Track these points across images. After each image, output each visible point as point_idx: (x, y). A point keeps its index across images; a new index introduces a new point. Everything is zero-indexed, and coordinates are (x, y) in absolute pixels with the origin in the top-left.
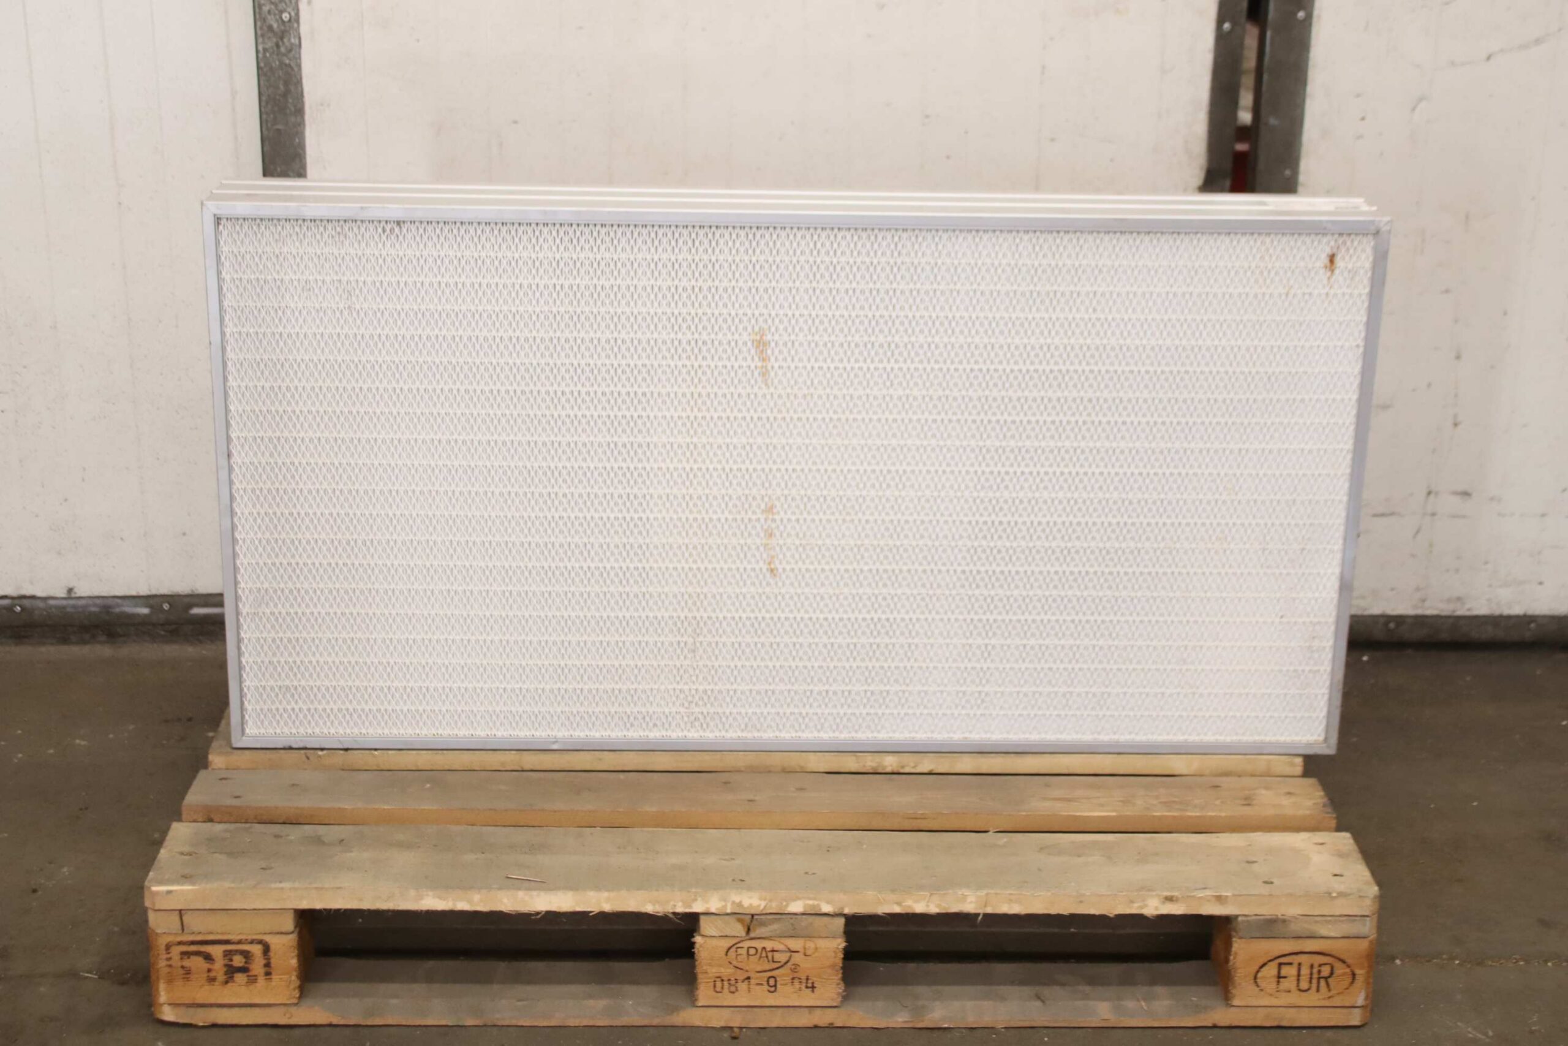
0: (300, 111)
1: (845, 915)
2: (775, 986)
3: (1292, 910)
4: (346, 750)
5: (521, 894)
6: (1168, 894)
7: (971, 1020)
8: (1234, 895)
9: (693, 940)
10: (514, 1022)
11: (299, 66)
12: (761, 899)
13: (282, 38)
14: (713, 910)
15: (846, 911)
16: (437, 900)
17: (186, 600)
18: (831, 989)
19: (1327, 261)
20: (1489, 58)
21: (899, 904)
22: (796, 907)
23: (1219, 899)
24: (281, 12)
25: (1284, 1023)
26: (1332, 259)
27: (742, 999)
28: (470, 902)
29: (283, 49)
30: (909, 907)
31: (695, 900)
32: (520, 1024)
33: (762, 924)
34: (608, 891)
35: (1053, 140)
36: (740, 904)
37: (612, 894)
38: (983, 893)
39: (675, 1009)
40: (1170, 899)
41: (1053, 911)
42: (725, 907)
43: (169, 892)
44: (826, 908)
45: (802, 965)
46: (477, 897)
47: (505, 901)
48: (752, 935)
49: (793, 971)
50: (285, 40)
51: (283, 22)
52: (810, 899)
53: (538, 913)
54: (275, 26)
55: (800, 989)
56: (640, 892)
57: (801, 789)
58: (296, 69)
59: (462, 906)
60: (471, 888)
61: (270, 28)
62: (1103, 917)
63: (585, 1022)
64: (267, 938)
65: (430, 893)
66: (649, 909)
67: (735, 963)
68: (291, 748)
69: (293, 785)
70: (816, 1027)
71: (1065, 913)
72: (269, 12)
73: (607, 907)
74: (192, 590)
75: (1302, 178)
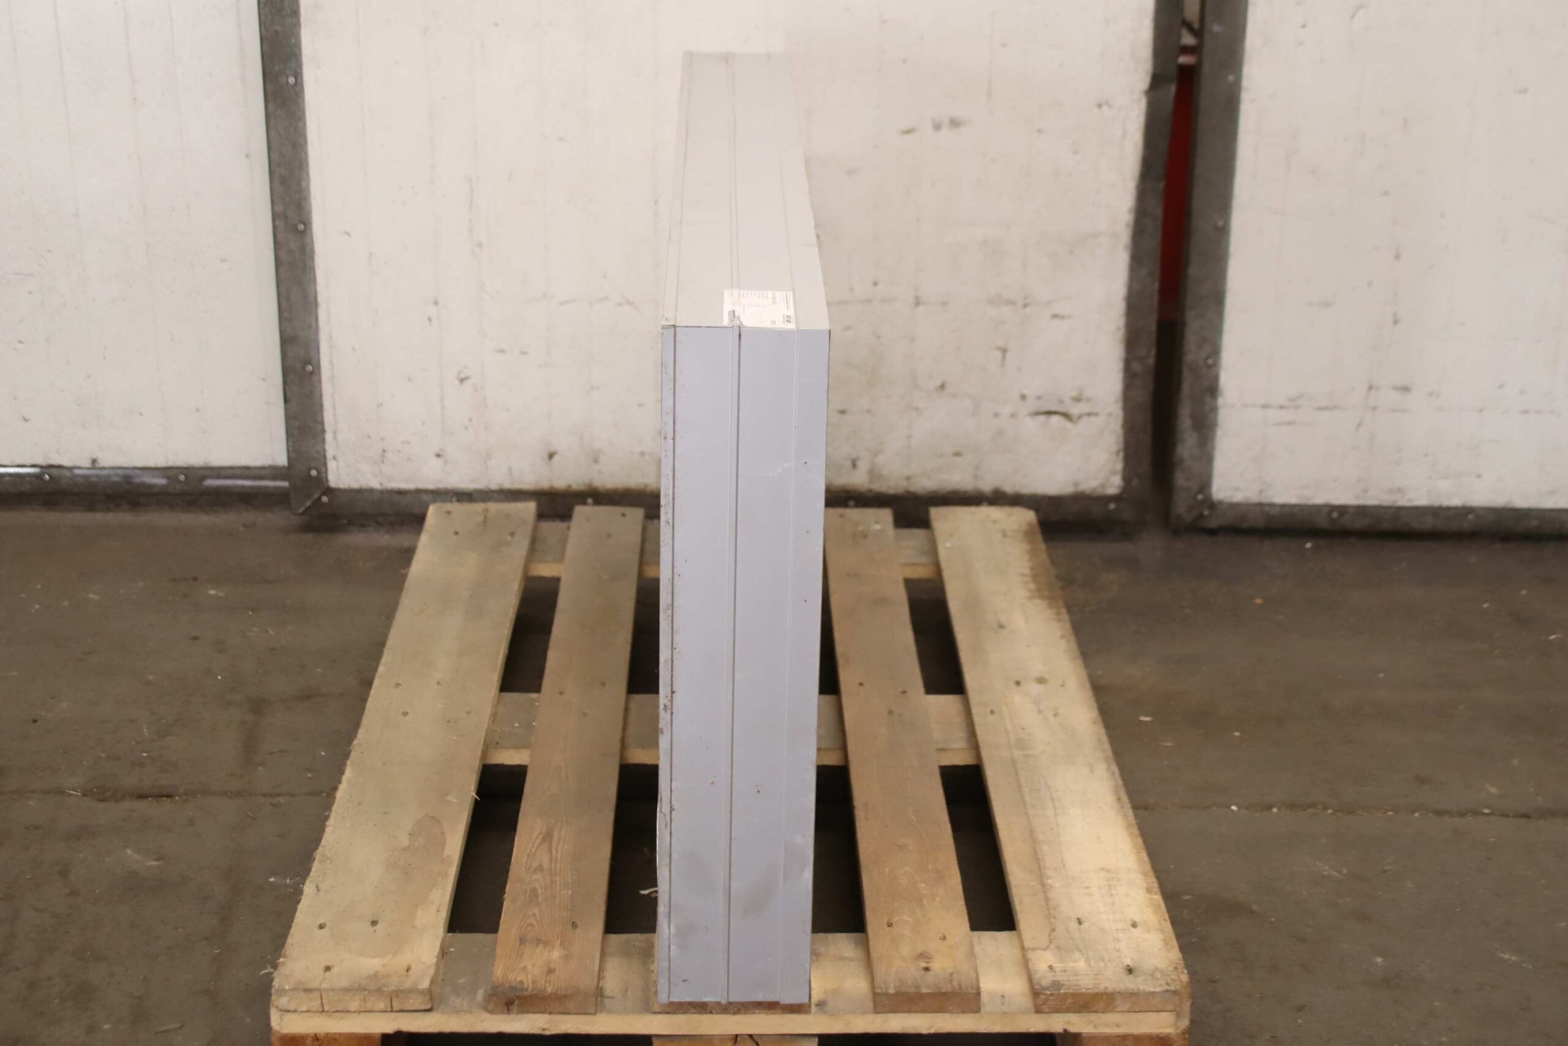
17: (201, 472)
35: (1004, 45)
74: (206, 463)
75: (1245, 83)
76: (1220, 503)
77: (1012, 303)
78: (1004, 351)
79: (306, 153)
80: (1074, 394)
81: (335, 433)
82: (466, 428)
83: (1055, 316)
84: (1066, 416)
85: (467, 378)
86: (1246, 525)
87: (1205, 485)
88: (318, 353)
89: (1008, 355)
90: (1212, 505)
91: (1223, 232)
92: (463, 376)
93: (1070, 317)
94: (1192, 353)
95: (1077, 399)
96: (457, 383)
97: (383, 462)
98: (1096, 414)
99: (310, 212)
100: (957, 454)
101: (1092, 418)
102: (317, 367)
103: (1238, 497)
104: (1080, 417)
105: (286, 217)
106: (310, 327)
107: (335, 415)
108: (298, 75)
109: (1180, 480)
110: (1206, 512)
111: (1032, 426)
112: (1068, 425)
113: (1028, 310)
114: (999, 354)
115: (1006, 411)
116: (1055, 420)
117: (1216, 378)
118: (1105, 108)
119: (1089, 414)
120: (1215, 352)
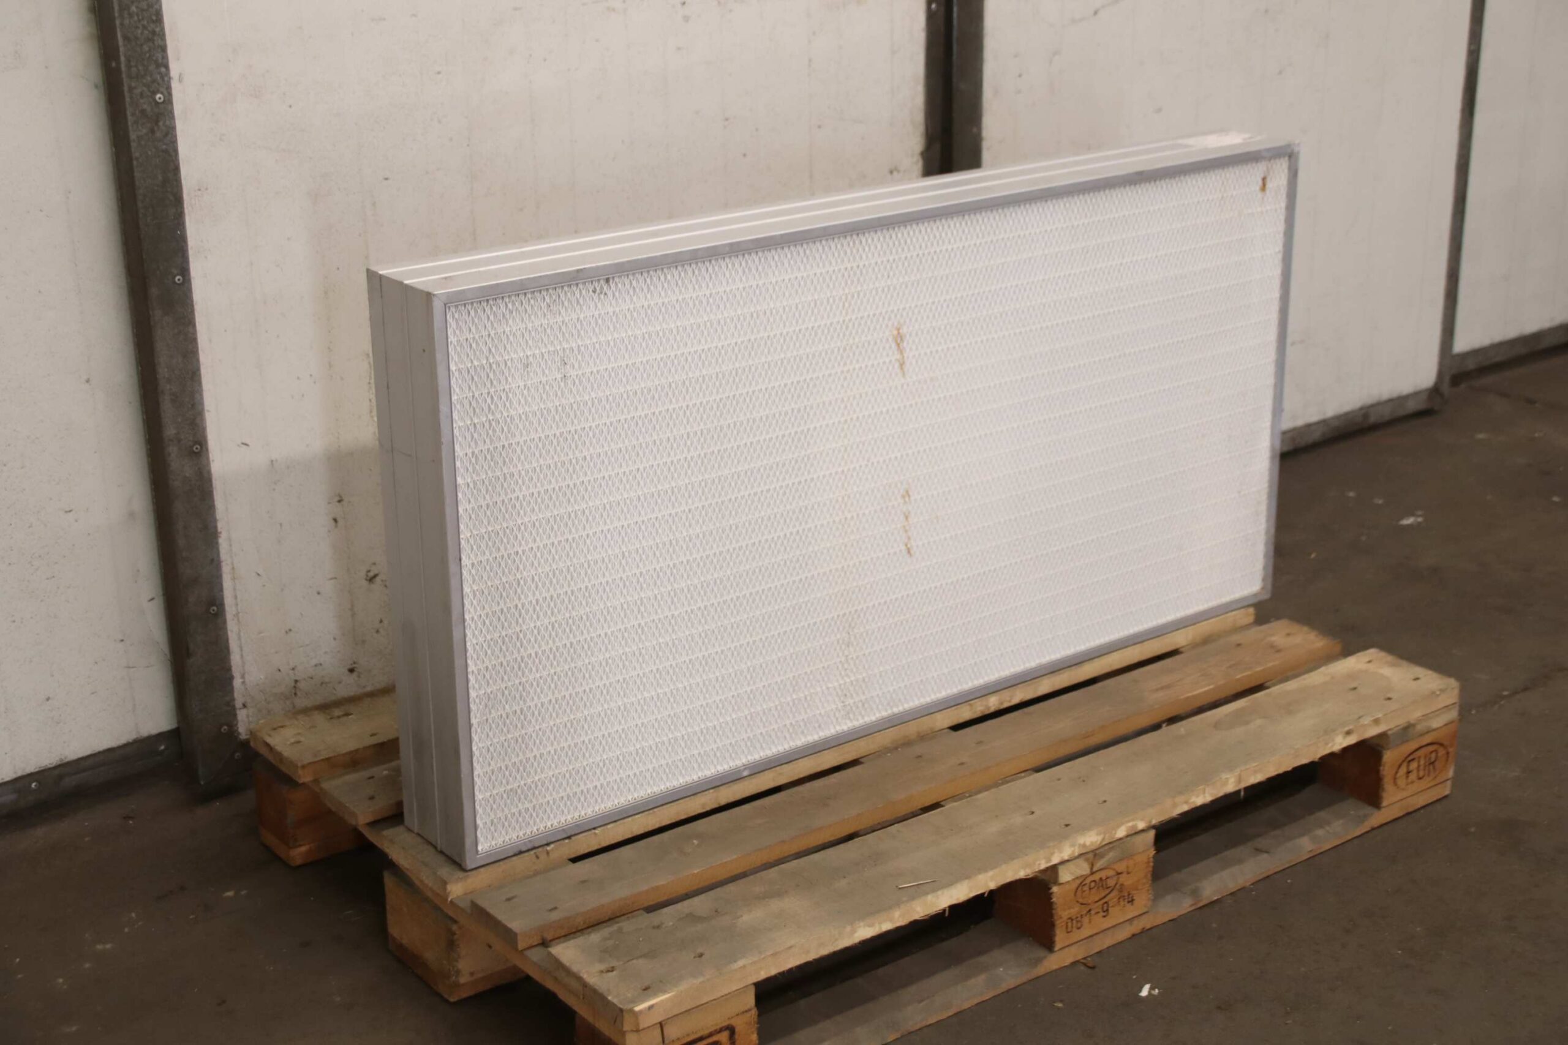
0: (179, 201)
1: (1154, 827)
2: (1107, 910)
3: (1415, 715)
4: (569, 838)
5: (930, 898)
6: (1346, 729)
7: (1232, 886)
8: (1385, 715)
9: (1051, 891)
10: (925, 1023)
11: (176, 151)
12: (1097, 834)
13: (157, 122)
14: (1066, 858)
15: (1154, 822)
16: (867, 929)
17: (56, 772)
18: (1143, 900)
19: (1261, 184)
20: (1096, 13)
21: (1186, 802)
22: (1121, 833)
23: (1376, 722)
24: (154, 93)
25: (1411, 810)
26: (1264, 181)
27: (1086, 932)
28: (891, 920)
29: (158, 134)
30: (1194, 802)
31: (1052, 854)
32: (928, 1023)
33: (1102, 856)
34: (992, 869)
35: (819, 127)
36: (1084, 846)
37: (996, 871)
38: (1237, 772)
39: (1038, 961)
40: (1348, 733)
41: (1281, 771)
42: (1073, 852)
43: (651, 1007)
45: (1125, 883)
46: (897, 914)
47: (919, 909)
48: (1095, 869)
49: (1121, 891)
50: (161, 124)
51: (157, 103)
52: (1129, 821)
54: (149, 109)
55: (1124, 906)
56: (1016, 861)
57: (980, 743)
58: (173, 154)
59: (887, 926)
60: (890, 908)
61: (143, 111)
63: (976, 1001)
64: (733, 1022)
65: (862, 924)
66: (1022, 874)
67: (1081, 900)
69: (584, 882)
70: (1134, 935)
71: (1289, 769)
72: (141, 94)
73: (992, 885)
74: (61, 760)
79: (198, 361)
81: (243, 677)
82: (378, 632)
85: (375, 576)
88: (221, 590)
92: (371, 574)
96: (365, 583)
97: (295, 694)
99: (204, 429)
102: (221, 606)
105: (179, 441)
106: (212, 560)
107: (242, 656)
108: (185, 271)
118: (895, 173)
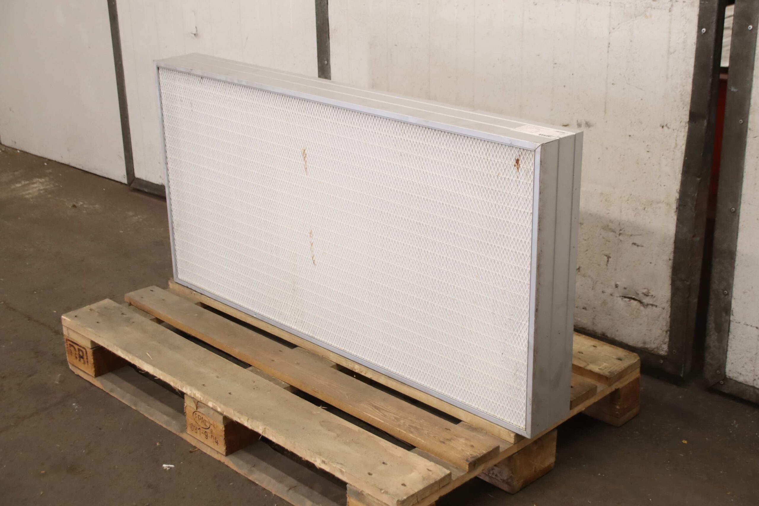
1: (223, 415)
2: (207, 436)
3: (366, 490)
4: (202, 294)
5: (141, 361)
6: (323, 459)
8: (348, 474)
12: (201, 395)
14: (188, 394)
15: (225, 414)
16: (121, 353)
18: (222, 446)
19: (515, 163)
21: (240, 419)
22: (210, 404)
23: (341, 472)
26: (517, 161)
27: (199, 437)
28: (129, 357)
31: (183, 387)
33: (201, 407)
36: (195, 395)
37: (163, 373)
38: (264, 427)
39: (181, 431)
42: (191, 393)
43: (65, 320)
44: (219, 410)
45: (213, 431)
47: (137, 362)
48: (198, 410)
52: (214, 402)
53: (144, 371)
55: (214, 442)
62: (301, 458)
63: (160, 423)
64: (86, 348)
65: (120, 350)
67: (196, 420)
68: (187, 287)
70: (219, 461)
75: (750, 125)
76: (731, 379)
77: (614, 231)
78: (609, 257)
80: (645, 291)
83: (634, 244)
84: (640, 302)
86: (744, 398)
87: (722, 365)
89: (610, 259)
90: (725, 378)
91: (735, 214)
93: (642, 246)
94: (715, 285)
95: (646, 295)
98: (656, 306)
100: (584, 308)
101: (654, 307)
103: (741, 379)
104: (648, 305)
109: (708, 359)
110: (722, 382)
111: (621, 303)
112: (642, 308)
113: (621, 237)
114: (606, 258)
115: (609, 291)
116: (634, 303)
117: (730, 304)
118: (665, 128)
119: (652, 305)
120: (729, 287)
